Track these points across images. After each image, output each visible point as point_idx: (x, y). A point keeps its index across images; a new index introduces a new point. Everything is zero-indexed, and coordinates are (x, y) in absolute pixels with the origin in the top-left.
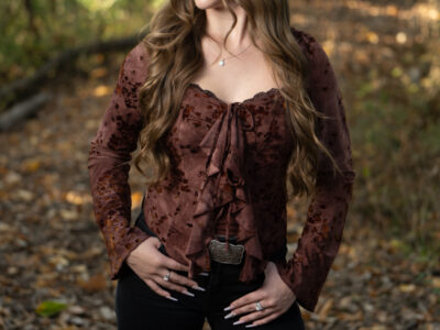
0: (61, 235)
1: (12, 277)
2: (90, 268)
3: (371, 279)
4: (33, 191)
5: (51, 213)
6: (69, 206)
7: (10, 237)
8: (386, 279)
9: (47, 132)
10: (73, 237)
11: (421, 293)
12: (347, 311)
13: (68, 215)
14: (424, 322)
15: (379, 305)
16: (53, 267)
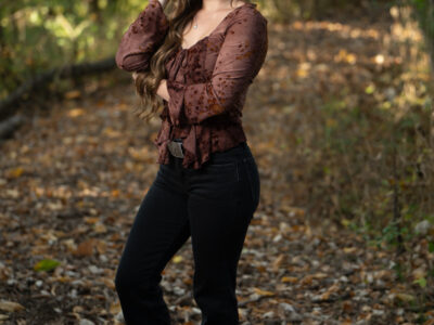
0: (49, 220)
1: (11, 248)
2: (77, 242)
3: (320, 244)
4: (20, 190)
5: (39, 206)
6: (54, 199)
7: (4, 222)
8: (332, 244)
9: (25, 148)
10: (60, 221)
11: (361, 252)
12: (297, 265)
13: (54, 207)
14: (359, 270)
15: (324, 260)
16: (45, 241)
